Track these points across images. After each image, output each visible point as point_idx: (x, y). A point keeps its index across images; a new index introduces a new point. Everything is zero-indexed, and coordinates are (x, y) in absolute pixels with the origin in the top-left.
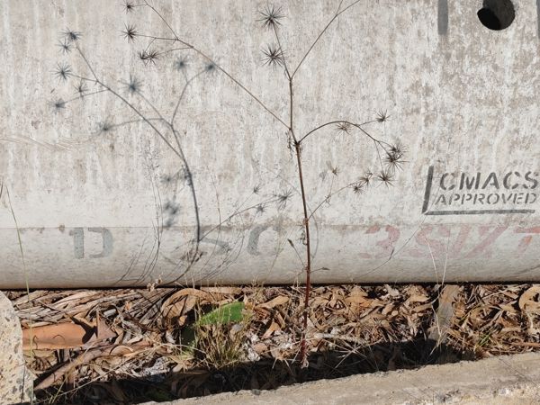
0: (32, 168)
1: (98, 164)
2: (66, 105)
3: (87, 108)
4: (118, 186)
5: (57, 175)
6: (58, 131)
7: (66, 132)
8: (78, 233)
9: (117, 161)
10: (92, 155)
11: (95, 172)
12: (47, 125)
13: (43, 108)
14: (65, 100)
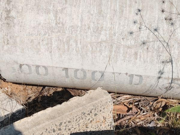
0: (120, 53)
1: (142, 54)
2: (134, 33)
3: (141, 35)
4: (148, 62)
5: (128, 56)
6: (130, 42)
7: (133, 42)
8: (132, 76)
9: (148, 53)
10: (140, 51)
11: (141, 56)
12: (127, 40)
13: (126, 34)
14: (134, 32)
